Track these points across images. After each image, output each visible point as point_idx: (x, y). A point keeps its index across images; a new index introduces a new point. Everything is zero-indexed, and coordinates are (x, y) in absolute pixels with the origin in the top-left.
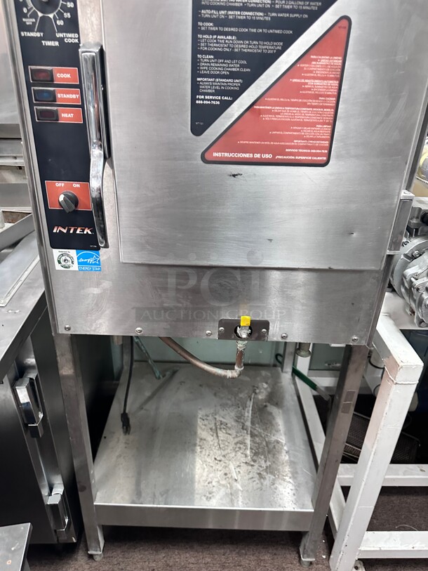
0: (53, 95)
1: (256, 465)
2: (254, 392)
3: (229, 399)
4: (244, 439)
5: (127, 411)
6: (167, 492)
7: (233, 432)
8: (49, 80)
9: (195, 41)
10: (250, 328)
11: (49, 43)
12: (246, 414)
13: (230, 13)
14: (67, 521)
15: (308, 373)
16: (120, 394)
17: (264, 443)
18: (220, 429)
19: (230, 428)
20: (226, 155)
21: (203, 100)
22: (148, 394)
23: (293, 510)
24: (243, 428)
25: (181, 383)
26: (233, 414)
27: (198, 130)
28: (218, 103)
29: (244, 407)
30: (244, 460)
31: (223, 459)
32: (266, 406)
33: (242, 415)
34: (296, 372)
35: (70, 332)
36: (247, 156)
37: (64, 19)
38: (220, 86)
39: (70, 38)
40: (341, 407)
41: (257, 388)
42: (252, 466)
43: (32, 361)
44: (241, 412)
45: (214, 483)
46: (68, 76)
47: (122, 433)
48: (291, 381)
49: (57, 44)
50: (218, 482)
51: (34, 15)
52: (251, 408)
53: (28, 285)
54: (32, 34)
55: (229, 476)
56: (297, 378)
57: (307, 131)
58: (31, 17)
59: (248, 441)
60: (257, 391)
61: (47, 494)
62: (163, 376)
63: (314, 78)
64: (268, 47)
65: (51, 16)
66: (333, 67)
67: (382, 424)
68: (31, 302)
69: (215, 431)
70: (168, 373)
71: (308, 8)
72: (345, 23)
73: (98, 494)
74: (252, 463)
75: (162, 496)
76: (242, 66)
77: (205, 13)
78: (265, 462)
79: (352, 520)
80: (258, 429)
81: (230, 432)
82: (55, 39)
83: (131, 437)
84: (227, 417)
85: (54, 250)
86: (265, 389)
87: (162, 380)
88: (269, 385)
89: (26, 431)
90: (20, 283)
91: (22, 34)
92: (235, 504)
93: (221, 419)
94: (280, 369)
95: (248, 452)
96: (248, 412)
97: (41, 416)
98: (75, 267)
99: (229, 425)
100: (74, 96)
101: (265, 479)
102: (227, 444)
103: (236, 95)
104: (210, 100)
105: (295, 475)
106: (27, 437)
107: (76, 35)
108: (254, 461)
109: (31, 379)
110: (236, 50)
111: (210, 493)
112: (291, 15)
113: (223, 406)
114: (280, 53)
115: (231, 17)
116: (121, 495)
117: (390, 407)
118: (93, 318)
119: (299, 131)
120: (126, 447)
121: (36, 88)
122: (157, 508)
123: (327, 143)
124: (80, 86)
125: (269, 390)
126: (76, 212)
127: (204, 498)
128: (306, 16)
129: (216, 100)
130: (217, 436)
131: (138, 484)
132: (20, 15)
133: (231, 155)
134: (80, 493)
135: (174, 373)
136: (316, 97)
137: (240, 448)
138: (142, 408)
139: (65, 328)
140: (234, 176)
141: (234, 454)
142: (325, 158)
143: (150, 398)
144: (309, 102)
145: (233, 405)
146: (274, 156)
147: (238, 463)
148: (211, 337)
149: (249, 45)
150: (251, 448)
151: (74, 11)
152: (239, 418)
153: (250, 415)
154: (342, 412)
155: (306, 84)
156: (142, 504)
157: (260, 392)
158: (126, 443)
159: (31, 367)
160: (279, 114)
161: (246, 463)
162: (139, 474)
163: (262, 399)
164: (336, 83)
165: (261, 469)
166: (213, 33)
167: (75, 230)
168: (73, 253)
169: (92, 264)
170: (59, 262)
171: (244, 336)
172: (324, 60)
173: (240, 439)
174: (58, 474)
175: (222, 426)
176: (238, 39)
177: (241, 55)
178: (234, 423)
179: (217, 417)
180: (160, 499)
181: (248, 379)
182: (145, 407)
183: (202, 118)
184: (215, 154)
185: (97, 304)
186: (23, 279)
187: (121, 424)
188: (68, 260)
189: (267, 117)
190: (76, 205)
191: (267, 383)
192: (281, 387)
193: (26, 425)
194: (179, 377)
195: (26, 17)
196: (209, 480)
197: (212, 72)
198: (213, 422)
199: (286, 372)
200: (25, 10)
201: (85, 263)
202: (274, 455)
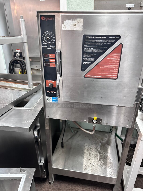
0: (49, 60)
1: (100, 162)
2: (102, 140)
3: (94, 142)
4: (97, 154)
5: (63, 142)
6: (73, 166)
7: (94, 151)
8: (48, 57)
9: (83, 50)
10: (97, 120)
11: (49, 49)
12: (99, 147)
13: (92, 43)
14: (44, 171)
15: (121, 136)
16: (61, 136)
17: (103, 156)
18: (90, 150)
19: (93, 150)
20: (90, 76)
21: (85, 63)
22: (69, 137)
23: (110, 177)
24: (97, 151)
25: (80, 135)
26: (94, 146)
27: (83, 70)
28: (88, 64)
29: (98, 144)
30: (97, 160)
31: (90, 159)
32: (105, 145)
33: (97, 147)
34: (116, 135)
35: (49, 118)
36: (95, 76)
37: (53, 43)
38: (89, 60)
39: (54, 47)
40: (125, 146)
41: (103, 139)
42: (99, 162)
43: (39, 124)
44: (97, 146)
45: (87, 166)
46: (53, 56)
47: (61, 148)
48: (114, 138)
49: (50, 49)
50: (88, 166)
51: (46, 42)
52: (100, 145)
53: (39, 104)
54: (45, 47)
55: (91, 164)
56: (117, 137)
57: (111, 71)
58: (45, 43)
59: (99, 154)
60: (103, 140)
61: (39, 162)
62: (74, 132)
63: (113, 58)
64: (101, 51)
65: (50, 43)
66: (118, 55)
67: (137, 152)
68: (40, 109)
69: (89, 150)
70: (76, 132)
71: (111, 42)
72: (121, 45)
73: (53, 164)
74: (99, 161)
75: (71, 167)
76: (94, 55)
77: (86, 43)
78: (103, 161)
79: (129, 182)
80: (102, 152)
81: (93, 151)
82: (50, 48)
83: (63, 149)
84: (93, 147)
85: (47, 97)
86: (106, 139)
87: (74, 133)
88: (107, 138)
89: (36, 144)
90: (37, 103)
91: (43, 46)
92: (93, 173)
93: (91, 147)
94: (111, 133)
95: (98, 158)
96: (99, 146)
97: (40, 140)
98: (51, 101)
99: (93, 149)
100: (54, 61)
101: (102, 166)
102: (92, 155)
103: (93, 62)
104: (86, 63)
105: (112, 167)
106: (36, 145)
107: (55, 47)
108: (100, 161)
109: (38, 129)
110: (93, 52)
111: (85, 169)
112: (107, 43)
113: (92, 143)
114: (104, 52)
115: (92, 44)
116: (60, 166)
117: (140, 147)
118: (55, 114)
119: (109, 71)
120: (62, 152)
121: (45, 59)
122: (70, 171)
123: (117, 74)
124: (55, 58)
125: (107, 140)
126: (53, 88)
127: (83, 170)
128: (111, 44)
129: (88, 63)
130: (89, 152)
131: (65, 163)
132: (42, 42)
133: (91, 76)
134: (48, 163)
135: (78, 132)
136: (114, 62)
137: (96, 156)
138: (67, 141)
139: (48, 117)
140: (92, 81)
141: (94, 158)
142: (116, 77)
143: (70, 139)
144: (112, 64)
145: (95, 143)
146: (103, 77)
147: (95, 161)
148: (86, 122)
149: (96, 50)
150: (99, 157)
151: (55, 42)
152: (96, 148)
153: (100, 147)
154: (125, 148)
155: (111, 59)
156: (65, 169)
157: (104, 140)
158: (62, 151)
159: (38, 126)
160: (104, 66)
161: (97, 161)
162: (65, 160)
163: (104, 143)
164: (119, 59)
165: (102, 163)
166: (87, 48)
167: (52, 92)
168: (51, 98)
169: (55, 101)
170: (48, 100)
171: (95, 123)
172: (116, 54)
173: (96, 154)
174: (43, 157)
175: (91, 149)
176: (94, 49)
177: (94, 53)
178: (94, 149)
179: (90, 146)
180: (71, 168)
181: (100, 136)
182: (68, 141)
183: (84, 67)
184: (87, 76)
185: (56, 111)
186: (38, 102)
187: (61, 145)
188: (50, 99)
189: (101, 67)
190: (53, 86)
191: (106, 138)
192: (111, 139)
193: (36, 142)
194: (79, 133)
195: (44, 43)
196: (86, 165)
197: (87, 57)
198: (88, 148)
199: (113, 135)
200: (44, 41)
201: (54, 100)
202: (106, 160)
